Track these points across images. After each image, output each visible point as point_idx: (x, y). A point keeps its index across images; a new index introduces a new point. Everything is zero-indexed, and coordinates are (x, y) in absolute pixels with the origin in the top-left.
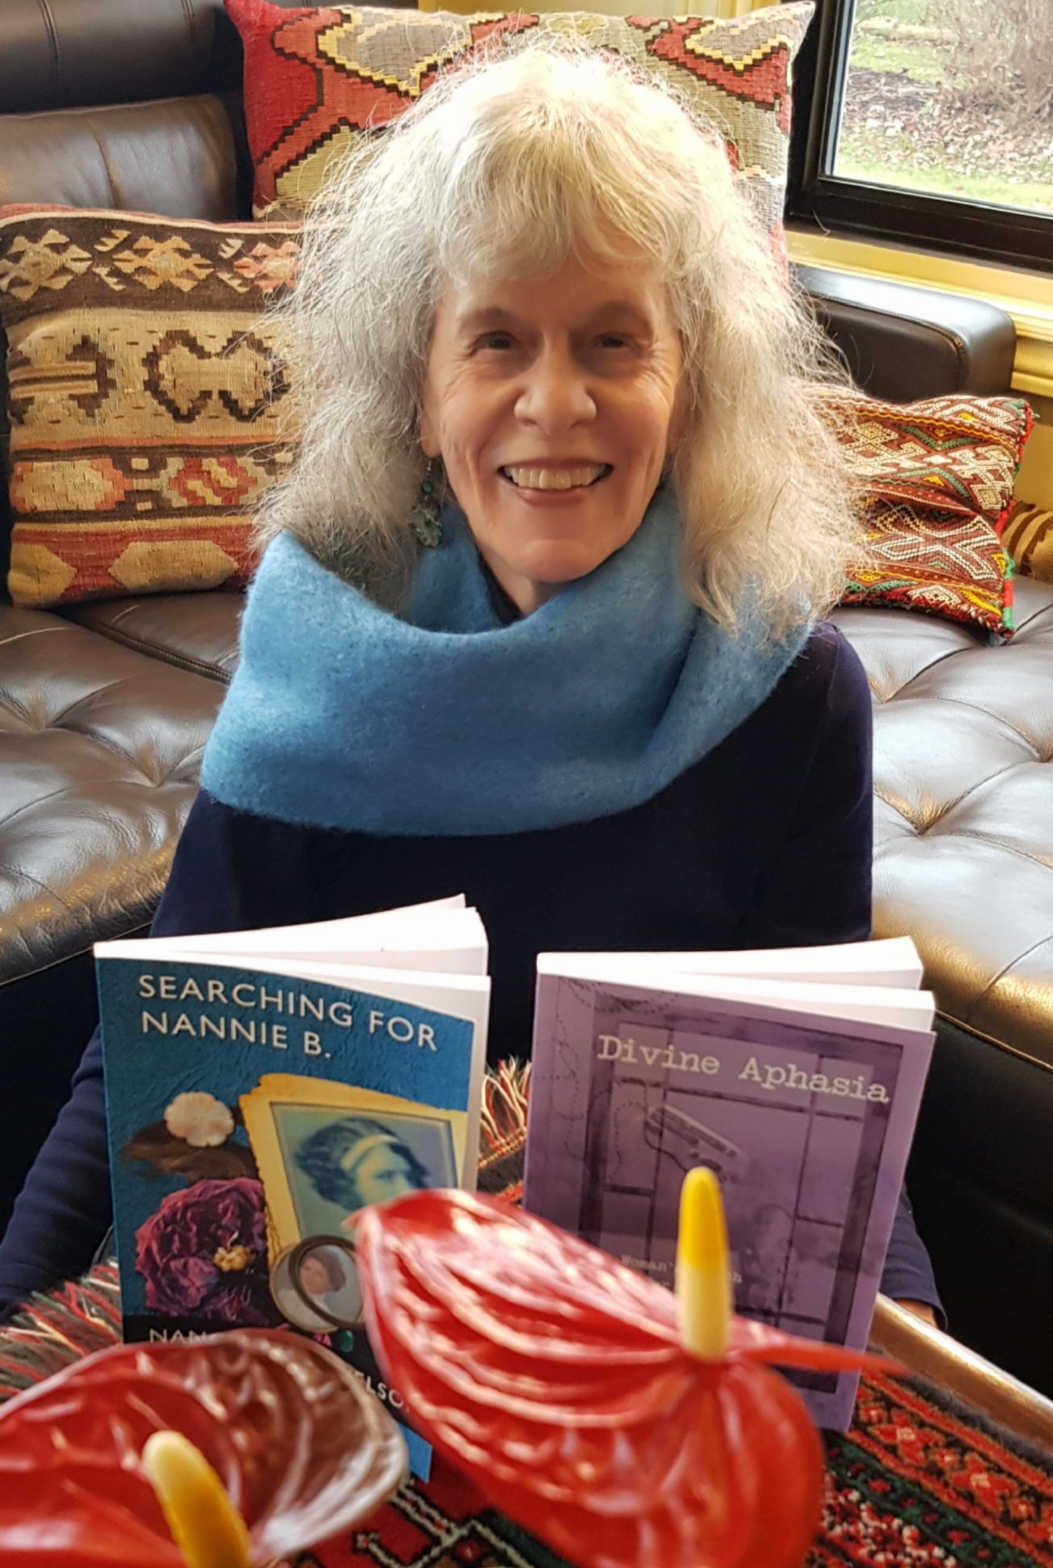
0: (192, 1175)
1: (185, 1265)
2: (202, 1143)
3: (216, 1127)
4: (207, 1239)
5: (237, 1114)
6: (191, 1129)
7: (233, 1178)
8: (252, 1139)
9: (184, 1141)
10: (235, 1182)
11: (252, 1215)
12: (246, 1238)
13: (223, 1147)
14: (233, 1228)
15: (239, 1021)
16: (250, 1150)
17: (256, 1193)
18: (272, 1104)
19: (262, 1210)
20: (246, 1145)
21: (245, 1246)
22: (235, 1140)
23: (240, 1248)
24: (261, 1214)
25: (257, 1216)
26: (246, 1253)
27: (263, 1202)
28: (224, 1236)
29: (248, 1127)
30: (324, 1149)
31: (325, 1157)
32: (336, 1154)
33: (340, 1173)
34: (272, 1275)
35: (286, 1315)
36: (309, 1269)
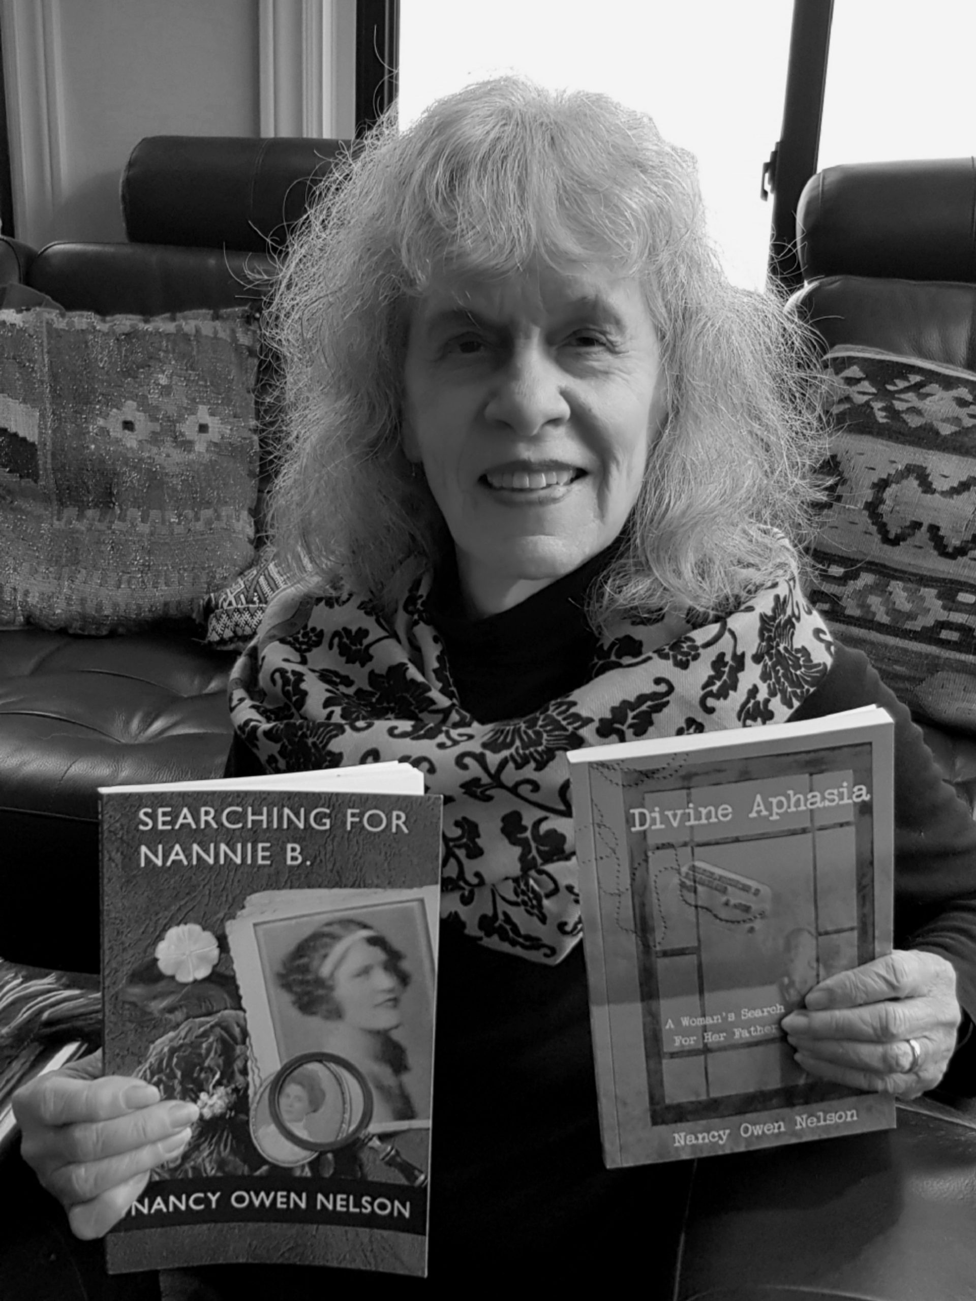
4: (192, 1086)
5: (223, 942)
7: (218, 1012)
8: (235, 967)
9: (172, 978)
10: (219, 1015)
11: (234, 1050)
12: (227, 1077)
13: (207, 979)
14: (216, 1068)
15: (227, 845)
16: (233, 979)
17: (238, 1025)
18: (255, 925)
19: (244, 1043)
20: (232, 974)
21: (226, 1087)
22: (218, 969)
23: (221, 1090)
24: (243, 1047)
25: (239, 1049)
26: (227, 1094)
27: (245, 1034)
28: (207, 1080)
29: (232, 954)
30: (304, 960)
31: (305, 969)
32: (315, 963)
33: (320, 982)
34: (252, 1113)
35: (265, 1155)
36: (288, 1096)
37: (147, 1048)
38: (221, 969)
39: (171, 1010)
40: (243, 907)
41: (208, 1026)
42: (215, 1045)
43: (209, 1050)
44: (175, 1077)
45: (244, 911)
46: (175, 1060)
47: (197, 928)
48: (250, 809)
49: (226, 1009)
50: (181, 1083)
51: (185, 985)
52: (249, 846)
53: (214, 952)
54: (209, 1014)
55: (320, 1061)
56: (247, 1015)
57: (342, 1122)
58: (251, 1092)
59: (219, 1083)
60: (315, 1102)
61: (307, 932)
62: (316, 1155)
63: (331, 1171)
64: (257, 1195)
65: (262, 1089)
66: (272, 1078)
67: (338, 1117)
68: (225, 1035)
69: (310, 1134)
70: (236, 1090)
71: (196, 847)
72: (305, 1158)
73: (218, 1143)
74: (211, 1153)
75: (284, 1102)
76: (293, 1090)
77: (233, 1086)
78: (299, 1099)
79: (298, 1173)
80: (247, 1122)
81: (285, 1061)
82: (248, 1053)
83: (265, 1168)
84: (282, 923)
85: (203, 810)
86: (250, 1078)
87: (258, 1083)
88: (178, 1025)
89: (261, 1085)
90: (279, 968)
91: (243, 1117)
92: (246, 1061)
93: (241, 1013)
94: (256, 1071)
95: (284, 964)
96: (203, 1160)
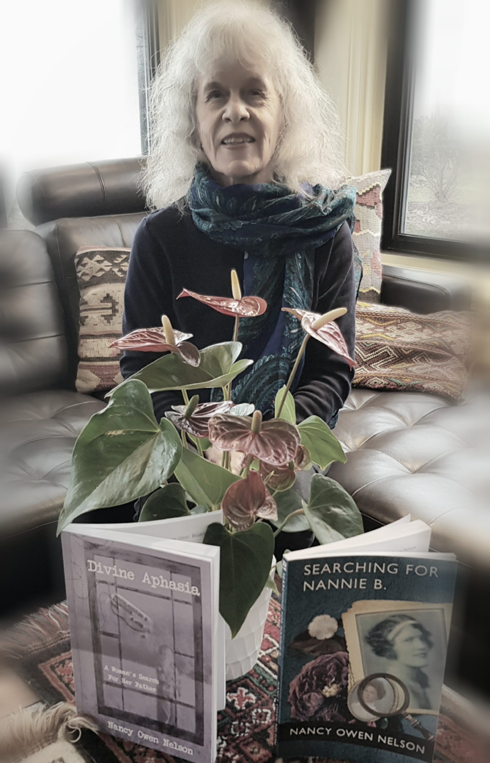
0: (317, 654)
1: (309, 697)
2: (323, 638)
3: (330, 630)
4: (321, 683)
5: (340, 623)
6: (319, 632)
7: (335, 652)
8: (345, 633)
9: (315, 638)
10: (336, 654)
11: (342, 668)
12: (338, 680)
13: (332, 638)
14: (333, 676)
15: (345, 580)
16: (344, 638)
17: (345, 658)
18: (356, 615)
19: (347, 666)
20: (343, 636)
21: (337, 684)
22: (338, 634)
23: (335, 686)
24: (346, 668)
25: (345, 669)
26: (338, 688)
27: (348, 662)
28: (328, 681)
29: (344, 627)
30: (379, 632)
31: (380, 636)
32: (385, 633)
33: (386, 642)
34: (349, 697)
35: (354, 715)
36: (367, 691)
37: (301, 667)
38: (339, 634)
39: (313, 651)
40: (351, 607)
41: (330, 658)
42: (333, 666)
43: (330, 669)
44: (313, 679)
45: (352, 609)
46: (314, 672)
47: (328, 617)
48: (357, 564)
49: (339, 651)
50: (316, 682)
51: (320, 641)
52: (356, 580)
53: (335, 627)
54: (331, 653)
55: (384, 677)
56: (350, 655)
57: (393, 705)
58: (349, 687)
59: (334, 682)
60: (381, 694)
61: (381, 619)
62: (378, 718)
63: (386, 726)
64: (349, 732)
65: (354, 687)
66: (359, 683)
67: (392, 703)
68: (339, 663)
69: (377, 709)
70: (342, 686)
71: (330, 581)
72: (373, 719)
73: (332, 708)
74: (328, 712)
75: (365, 694)
76: (370, 688)
77: (340, 684)
78: (372, 692)
79: (370, 725)
80: (346, 701)
81: (367, 675)
82: (349, 670)
83: (353, 721)
84: (369, 615)
85: (335, 564)
86: (349, 681)
87: (353, 683)
88: (316, 658)
89: (354, 684)
90: (368, 635)
91: (345, 698)
92: (348, 674)
93: (346, 654)
94: (352, 679)
95: (370, 633)
96: (325, 714)
